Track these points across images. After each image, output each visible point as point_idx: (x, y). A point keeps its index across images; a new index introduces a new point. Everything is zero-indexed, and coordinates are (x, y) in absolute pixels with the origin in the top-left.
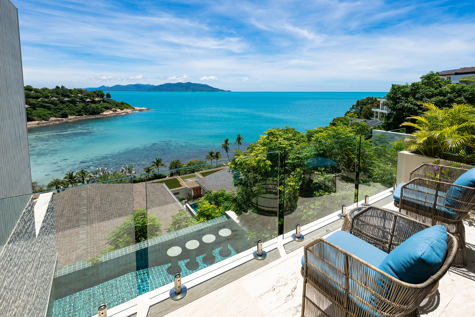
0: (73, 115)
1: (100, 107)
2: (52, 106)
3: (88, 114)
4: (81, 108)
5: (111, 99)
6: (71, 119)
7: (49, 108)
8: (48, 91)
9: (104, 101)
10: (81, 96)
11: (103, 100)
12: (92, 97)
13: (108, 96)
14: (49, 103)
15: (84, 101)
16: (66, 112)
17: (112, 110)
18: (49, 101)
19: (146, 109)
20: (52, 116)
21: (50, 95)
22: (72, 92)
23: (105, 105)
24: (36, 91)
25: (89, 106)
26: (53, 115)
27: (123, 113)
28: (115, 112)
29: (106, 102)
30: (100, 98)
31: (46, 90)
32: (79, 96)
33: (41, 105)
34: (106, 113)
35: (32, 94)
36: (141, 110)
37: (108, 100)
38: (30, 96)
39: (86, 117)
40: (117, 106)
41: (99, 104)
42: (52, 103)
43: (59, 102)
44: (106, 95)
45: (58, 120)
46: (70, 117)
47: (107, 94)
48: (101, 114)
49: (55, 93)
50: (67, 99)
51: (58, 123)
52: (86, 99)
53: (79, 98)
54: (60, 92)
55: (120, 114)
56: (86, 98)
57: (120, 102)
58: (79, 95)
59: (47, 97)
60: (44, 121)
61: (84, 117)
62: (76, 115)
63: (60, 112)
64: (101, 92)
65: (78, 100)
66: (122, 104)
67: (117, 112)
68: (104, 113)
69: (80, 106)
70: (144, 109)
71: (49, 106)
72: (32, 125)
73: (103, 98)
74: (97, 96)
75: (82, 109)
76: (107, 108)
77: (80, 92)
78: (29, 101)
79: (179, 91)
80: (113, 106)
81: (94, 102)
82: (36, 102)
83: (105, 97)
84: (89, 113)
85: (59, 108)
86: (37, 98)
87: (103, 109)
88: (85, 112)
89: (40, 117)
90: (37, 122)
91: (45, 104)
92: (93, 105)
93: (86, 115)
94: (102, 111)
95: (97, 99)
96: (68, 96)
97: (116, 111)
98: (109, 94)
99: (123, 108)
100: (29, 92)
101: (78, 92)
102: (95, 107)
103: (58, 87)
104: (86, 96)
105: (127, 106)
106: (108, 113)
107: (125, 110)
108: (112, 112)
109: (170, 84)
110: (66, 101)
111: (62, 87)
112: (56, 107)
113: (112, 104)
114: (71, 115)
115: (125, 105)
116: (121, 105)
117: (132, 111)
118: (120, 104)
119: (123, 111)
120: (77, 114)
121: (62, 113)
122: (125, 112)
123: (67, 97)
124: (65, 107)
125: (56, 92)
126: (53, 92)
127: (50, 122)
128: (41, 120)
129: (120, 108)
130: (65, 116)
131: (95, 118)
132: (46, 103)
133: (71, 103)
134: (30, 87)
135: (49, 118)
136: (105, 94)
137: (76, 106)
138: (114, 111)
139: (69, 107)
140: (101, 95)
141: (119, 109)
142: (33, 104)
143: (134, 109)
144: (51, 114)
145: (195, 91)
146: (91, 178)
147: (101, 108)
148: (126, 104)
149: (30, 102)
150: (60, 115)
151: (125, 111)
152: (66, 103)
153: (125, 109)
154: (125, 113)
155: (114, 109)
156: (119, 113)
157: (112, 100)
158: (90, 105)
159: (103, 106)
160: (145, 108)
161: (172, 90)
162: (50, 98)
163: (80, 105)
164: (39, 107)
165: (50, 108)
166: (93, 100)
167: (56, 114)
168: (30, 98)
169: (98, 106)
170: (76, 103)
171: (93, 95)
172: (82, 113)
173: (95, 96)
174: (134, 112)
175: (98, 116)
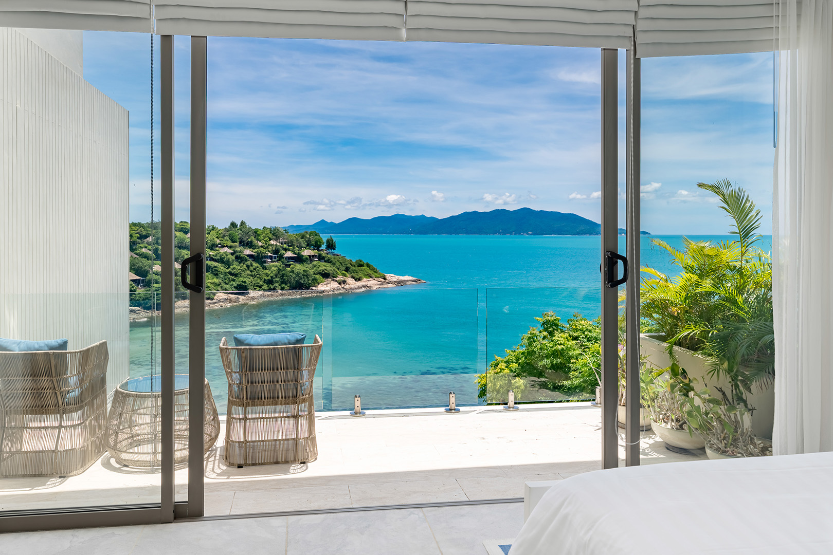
0: (258, 288)
1: (311, 272)
2: (221, 267)
3: (286, 287)
4: (274, 272)
5: (335, 252)
6: (253, 298)
7: (215, 270)
8: (215, 234)
9: (321, 258)
10: (276, 245)
11: (320, 255)
12: (297, 247)
13: (331, 245)
14: (216, 261)
15: (281, 257)
16: (245, 282)
17: (336, 281)
18: (216, 256)
19: (413, 281)
20: (219, 289)
21: (218, 241)
22: (259, 235)
23: (324, 266)
25: (289, 269)
26: (221, 287)
27: (359, 288)
28: (343, 285)
29: (326, 259)
30: (314, 250)
31: (213, 230)
32: (271, 245)
34: (327, 287)
35: (187, 241)
36: (399, 283)
37: (329, 256)
38: (184, 245)
39: (282, 295)
40: (347, 269)
41: (311, 265)
42: (221, 260)
43: (234, 258)
44: (325, 244)
45: (230, 300)
46: (253, 293)
47: (328, 241)
48: (313, 288)
49: (228, 239)
50: (248, 252)
51: (229, 305)
52: (284, 252)
53: (272, 250)
54: (238, 234)
55: (354, 291)
56: (286, 250)
57: (354, 261)
58: (272, 242)
59: (213, 247)
61: (280, 295)
62: (265, 290)
63: (234, 280)
64: (316, 235)
65: (270, 254)
66: (358, 266)
67: (347, 286)
68: (321, 287)
69: (273, 268)
70: (408, 281)
71: (216, 267)
72: (184, 307)
73: (318, 250)
74: (308, 245)
75: (276, 276)
76: (326, 275)
77: (274, 234)
78: (183, 254)
79: (500, 233)
80: (338, 269)
81: (299, 259)
83: (323, 247)
84: (289, 285)
85: (233, 271)
87: (318, 276)
88: (282, 283)
92: (298, 267)
93: (282, 289)
94: (316, 282)
95: (306, 253)
96: (250, 245)
97: (344, 282)
98: (333, 241)
99: (360, 274)
100: (184, 235)
101: (270, 236)
102: (302, 272)
103: (233, 225)
104: (285, 246)
105: (370, 272)
107: (365, 281)
108: (336, 285)
109: (475, 212)
110: (248, 255)
111: (243, 223)
112: (228, 270)
113: (338, 264)
114: (255, 289)
115: (365, 268)
116: (357, 269)
117: (380, 285)
118: (355, 266)
119: (360, 284)
120: (265, 286)
121: (237, 283)
122: (364, 287)
123: (250, 247)
124: (243, 271)
125: (230, 235)
126: (224, 236)
127: (216, 303)
129: (354, 275)
130: (243, 290)
131: (300, 299)
132: (212, 259)
133: (256, 262)
134: (186, 224)
135: (214, 295)
136: (325, 240)
137: (264, 268)
138: (340, 284)
139: (251, 271)
140: (316, 242)
141: (353, 277)
143: (385, 279)
144: (219, 285)
145: (542, 234)
147: (314, 274)
148: (368, 265)
150: (234, 287)
151: (364, 284)
152: (246, 260)
153: (365, 279)
154: (364, 289)
155: (340, 278)
156: (351, 289)
157: (337, 255)
158: (291, 266)
159: (319, 269)
160: (411, 278)
161: (480, 231)
162: (217, 249)
163: (273, 266)
165: (217, 270)
166: (299, 254)
167: (228, 286)
168: (184, 249)
169: (308, 269)
170: (265, 262)
171: (300, 243)
172: (276, 284)
173: (304, 246)
174: (385, 286)
175: (306, 294)
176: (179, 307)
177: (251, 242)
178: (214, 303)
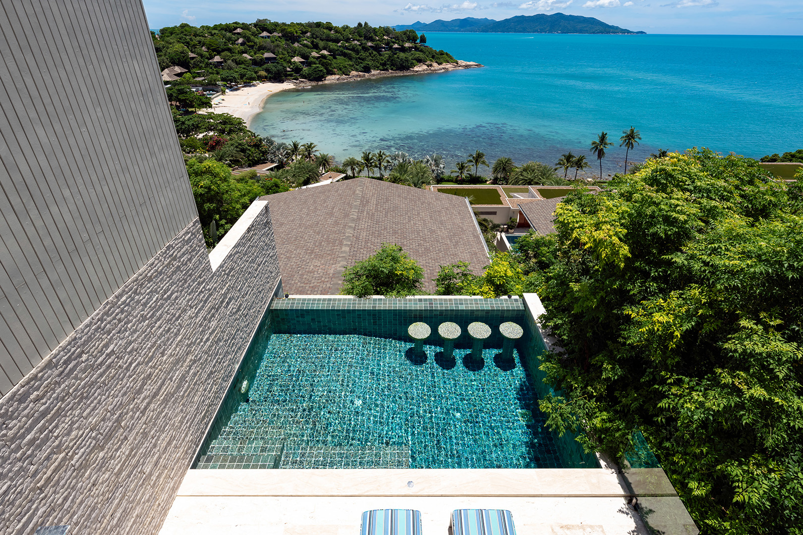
0: (376, 69)
1: (410, 58)
2: (353, 54)
3: (394, 68)
4: (386, 58)
5: (426, 45)
6: (374, 75)
8: (349, 31)
9: (416, 49)
10: (388, 39)
11: (416, 46)
12: (401, 40)
13: (423, 40)
14: (349, 50)
15: (391, 48)
16: (368, 64)
17: (426, 64)
18: (350, 46)
19: (475, 65)
21: (351, 36)
22: (376, 32)
23: (418, 54)
24: (337, 30)
25: (396, 56)
26: (354, 67)
27: (440, 69)
28: (430, 68)
29: (420, 49)
30: (412, 43)
31: (347, 28)
32: (385, 39)
33: (341, 52)
34: (420, 68)
35: (332, 35)
36: (467, 67)
37: (422, 47)
39: (392, 73)
40: (433, 57)
41: (410, 54)
42: (353, 49)
43: (361, 48)
44: (419, 39)
45: (360, 76)
46: (373, 72)
47: (421, 37)
48: (411, 69)
49: (357, 34)
50: (370, 44)
51: (359, 79)
53: (385, 43)
54: (363, 32)
55: (437, 71)
56: (394, 43)
57: (438, 51)
58: (385, 37)
59: (348, 40)
60: (344, 76)
61: (390, 73)
62: (381, 70)
63: (362, 63)
64: (414, 32)
65: (384, 46)
67: (432, 68)
68: (416, 69)
69: (386, 55)
70: (472, 65)
71: (350, 54)
73: (415, 43)
74: (408, 40)
75: (388, 60)
76: (420, 61)
77: (386, 32)
78: (329, 45)
79: (538, 32)
80: (428, 56)
81: (403, 49)
82: (336, 48)
83: (418, 41)
84: (396, 66)
85: (361, 57)
86: (337, 41)
87: (414, 61)
88: (392, 65)
89: (340, 69)
90: (337, 77)
91: (346, 51)
92: (402, 55)
93: (392, 69)
94: (413, 65)
95: (407, 45)
96: (372, 39)
97: (431, 65)
98: (424, 36)
99: (441, 60)
101: (384, 32)
102: (404, 58)
103: (360, 25)
104: (393, 40)
105: (448, 59)
106: (420, 69)
107: (444, 65)
108: (425, 67)
109: (523, 16)
110: (370, 46)
111: (366, 24)
112: (358, 56)
113: (427, 53)
115: (445, 56)
116: (440, 56)
117: (454, 67)
118: (438, 55)
119: (441, 67)
120: (381, 67)
121: (364, 64)
122: (443, 69)
123: (371, 41)
124: (367, 57)
125: (358, 32)
126: (354, 32)
128: (341, 75)
129: (438, 61)
130: (367, 70)
131: (403, 76)
132: (347, 49)
133: (375, 51)
135: (350, 72)
136: (419, 36)
137: (380, 55)
138: (428, 67)
139: (372, 57)
140: (414, 38)
141: (436, 62)
142: (334, 49)
143: (457, 64)
144: (352, 66)
146: (389, 164)
147: (412, 59)
148: (447, 54)
149: (329, 47)
150: (362, 67)
152: (369, 50)
153: (444, 64)
154: (443, 70)
155: (428, 63)
156: (435, 70)
157: (427, 47)
158: (397, 54)
159: (415, 57)
160: (474, 63)
161: (524, 31)
162: (351, 41)
163: (386, 53)
164: (339, 55)
165: (351, 56)
166: (402, 46)
167: (358, 66)
168: (330, 41)
169: (407, 56)
170: (381, 51)
171: (403, 38)
172: (388, 66)
173: (405, 40)
174: (457, 68)
175: (406, 73)
176: (329, 80)
177: (372, 37)
178: (350, 78)
